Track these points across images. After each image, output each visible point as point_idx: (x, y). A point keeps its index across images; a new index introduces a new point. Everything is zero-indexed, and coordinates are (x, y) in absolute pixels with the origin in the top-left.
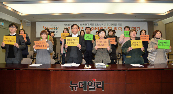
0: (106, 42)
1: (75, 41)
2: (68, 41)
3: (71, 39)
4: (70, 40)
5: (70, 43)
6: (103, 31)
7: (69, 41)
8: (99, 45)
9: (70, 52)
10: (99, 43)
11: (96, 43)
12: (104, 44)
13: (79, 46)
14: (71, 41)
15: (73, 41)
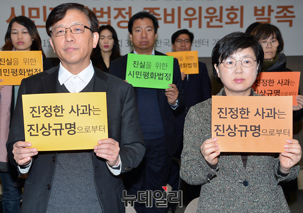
0: (273, 113)
1: (81, 121)
2: (34, 121)
3: (59, 109)
4: (48, 111)
5: (46, 131)
6: (244, 46)
7: (43, 120)
8: (232, 131)
9: (49, 188)
10: (229, 122)
11: (216, 120)
12: (266, 124)
13: (110, 152)
14: (53, 120)
15: (68, 118)
